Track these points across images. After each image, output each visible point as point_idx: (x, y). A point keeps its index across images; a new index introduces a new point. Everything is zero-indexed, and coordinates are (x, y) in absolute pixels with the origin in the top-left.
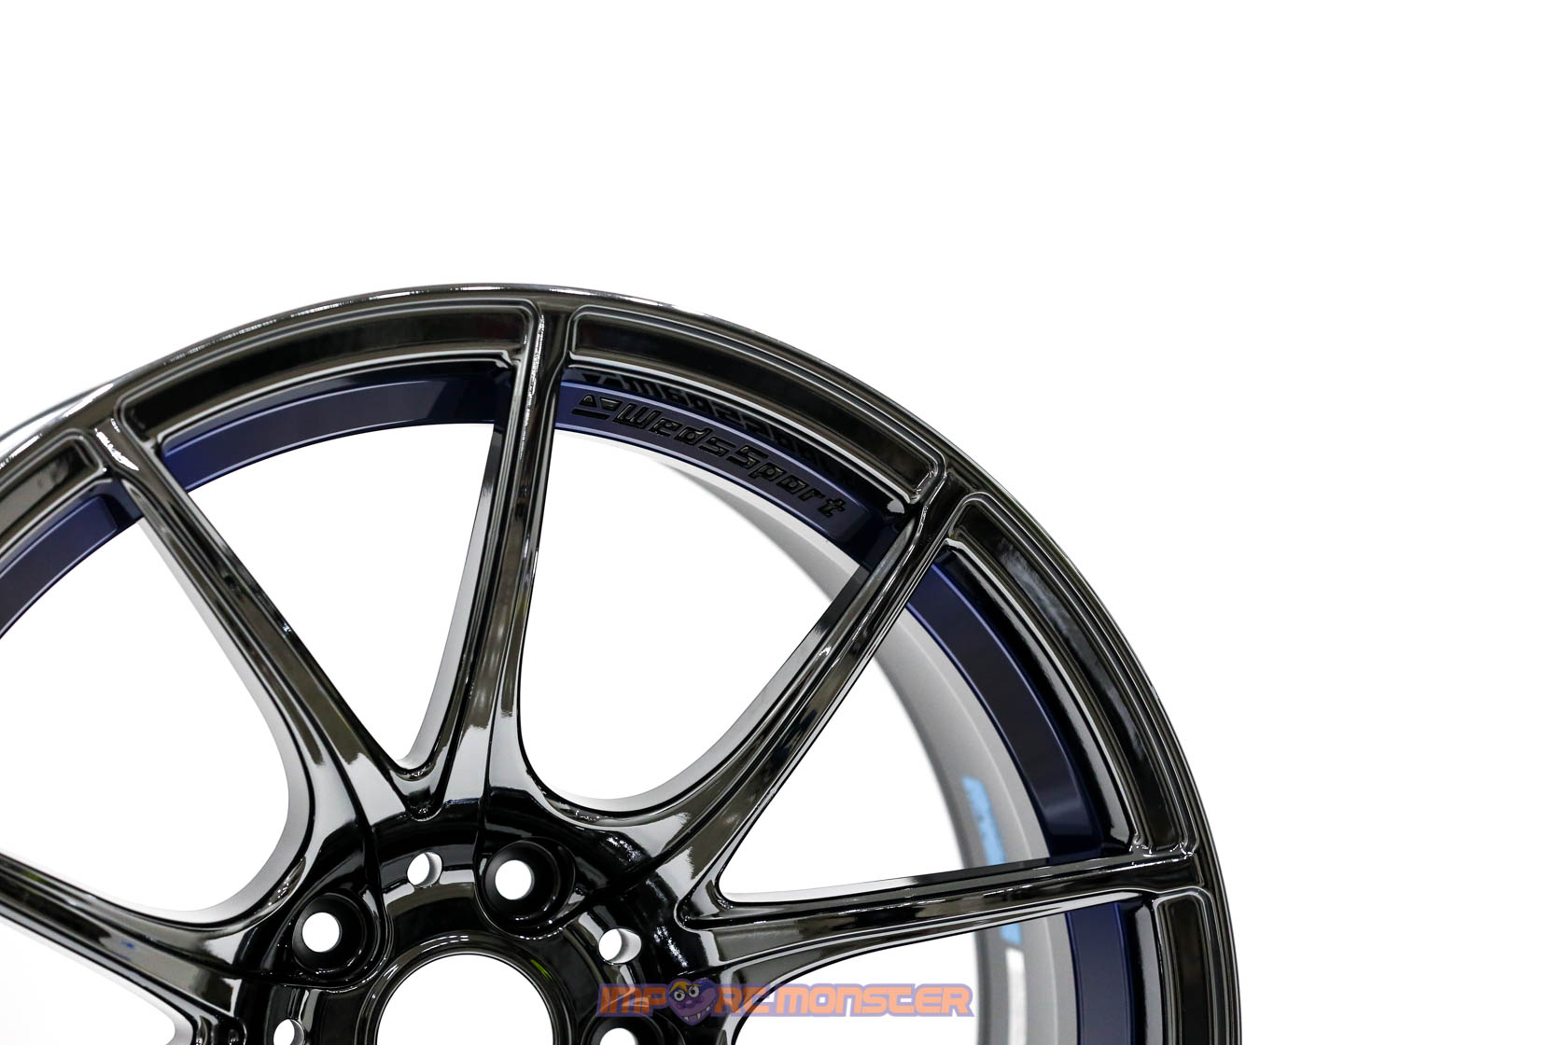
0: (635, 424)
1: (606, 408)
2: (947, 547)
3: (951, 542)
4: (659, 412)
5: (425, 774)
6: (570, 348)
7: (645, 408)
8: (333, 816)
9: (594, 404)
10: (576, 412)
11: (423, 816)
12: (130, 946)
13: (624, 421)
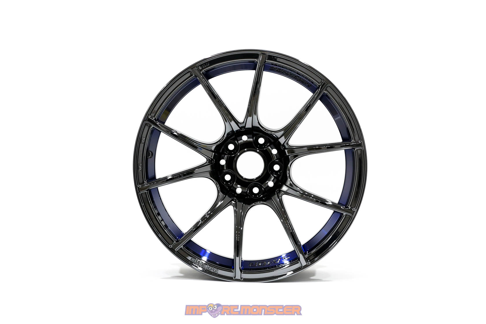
0: (279, 71)
1: (275, 69)
2: (324, 93)
3: (325, 92)
4: (283, 70)
5: (243, 124)
6: (266, 59)
7: (280, 69)
8: (229, 130)
9: (272, 68)
10: (270, 69)
11: (243, 130)
12: (201, 149)
13: (277, 71)
